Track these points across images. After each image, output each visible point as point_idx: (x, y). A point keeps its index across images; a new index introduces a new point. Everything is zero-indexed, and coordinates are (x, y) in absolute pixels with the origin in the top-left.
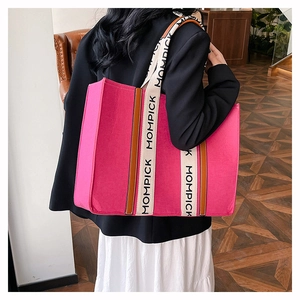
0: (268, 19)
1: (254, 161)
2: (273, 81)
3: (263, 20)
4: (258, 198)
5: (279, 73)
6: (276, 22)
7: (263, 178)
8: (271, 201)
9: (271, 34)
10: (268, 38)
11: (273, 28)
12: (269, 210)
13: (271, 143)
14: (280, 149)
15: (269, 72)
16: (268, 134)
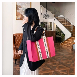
0: (60, 33)
1: (57, 63)
2: (61, 46)
3: (59, 33)
4: (58, 70)
5: (63, 45)
6: (61, 34)
7: (59, 66)
8: (61, 71)
9: (61, 36)
10: (60, 37)
11: (61, 35)
12: (60, 73)
13: (61, 59)
14: (63, 60)
15: (61, 44)
16: (60, 57)
